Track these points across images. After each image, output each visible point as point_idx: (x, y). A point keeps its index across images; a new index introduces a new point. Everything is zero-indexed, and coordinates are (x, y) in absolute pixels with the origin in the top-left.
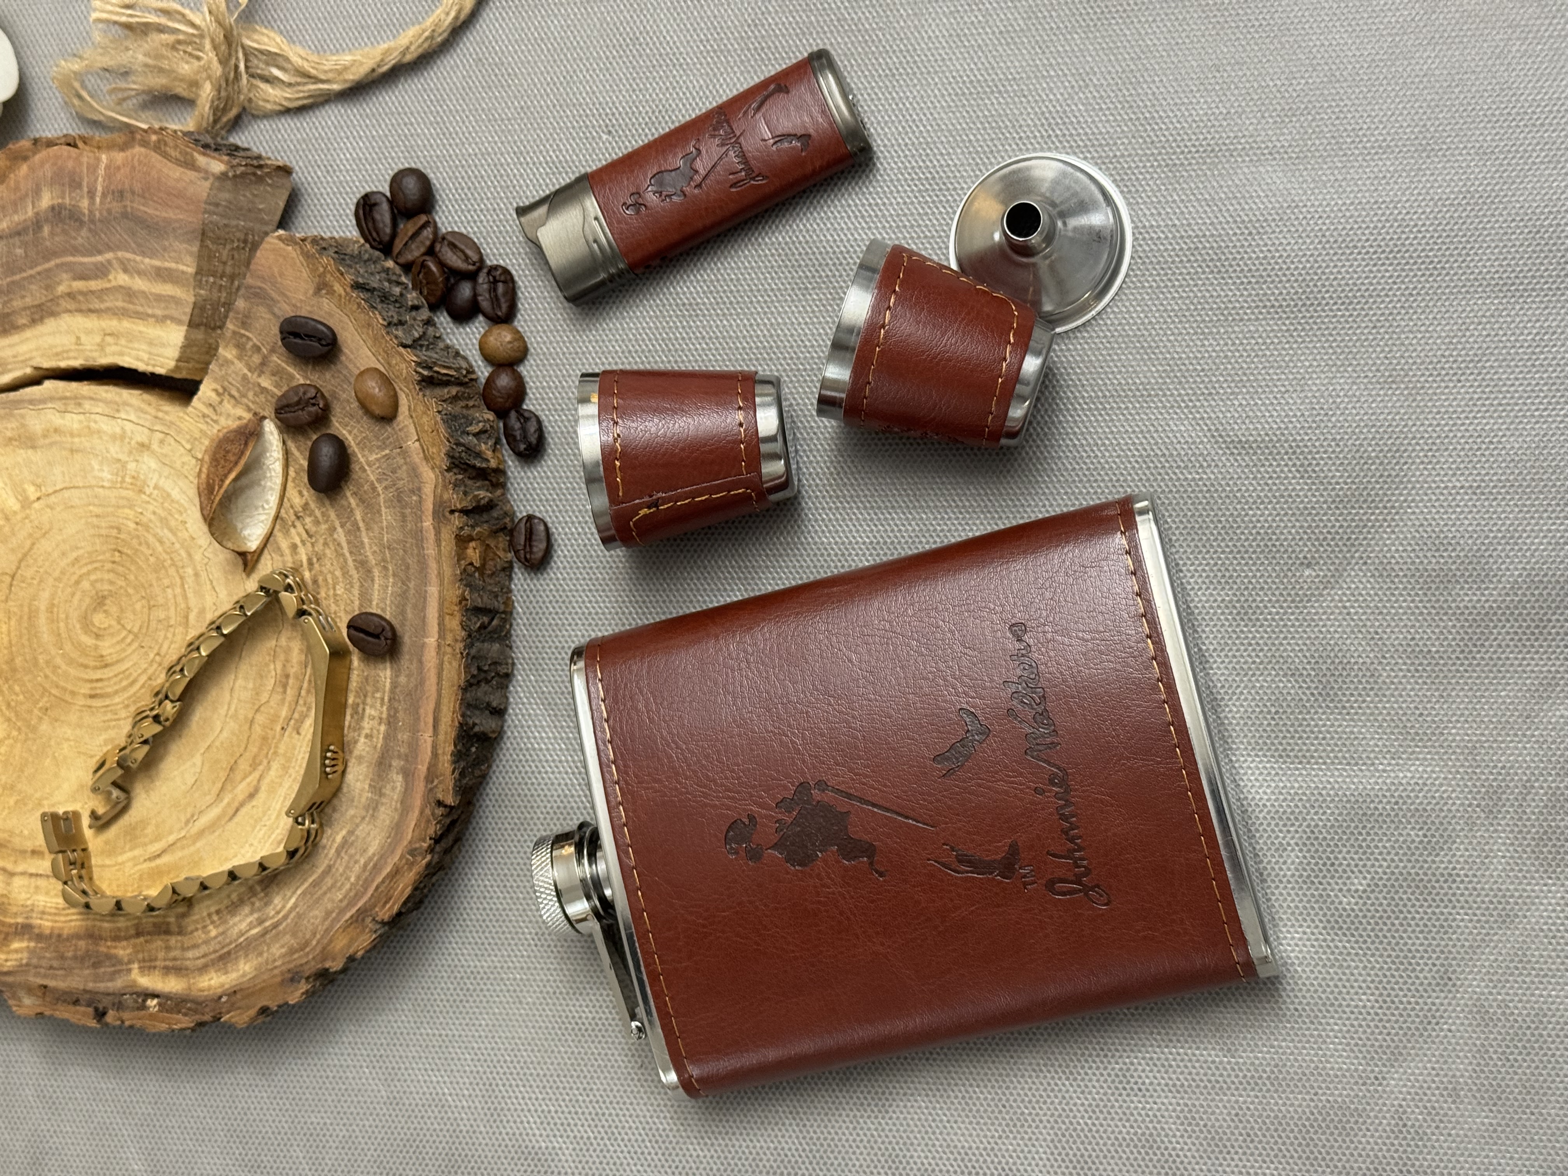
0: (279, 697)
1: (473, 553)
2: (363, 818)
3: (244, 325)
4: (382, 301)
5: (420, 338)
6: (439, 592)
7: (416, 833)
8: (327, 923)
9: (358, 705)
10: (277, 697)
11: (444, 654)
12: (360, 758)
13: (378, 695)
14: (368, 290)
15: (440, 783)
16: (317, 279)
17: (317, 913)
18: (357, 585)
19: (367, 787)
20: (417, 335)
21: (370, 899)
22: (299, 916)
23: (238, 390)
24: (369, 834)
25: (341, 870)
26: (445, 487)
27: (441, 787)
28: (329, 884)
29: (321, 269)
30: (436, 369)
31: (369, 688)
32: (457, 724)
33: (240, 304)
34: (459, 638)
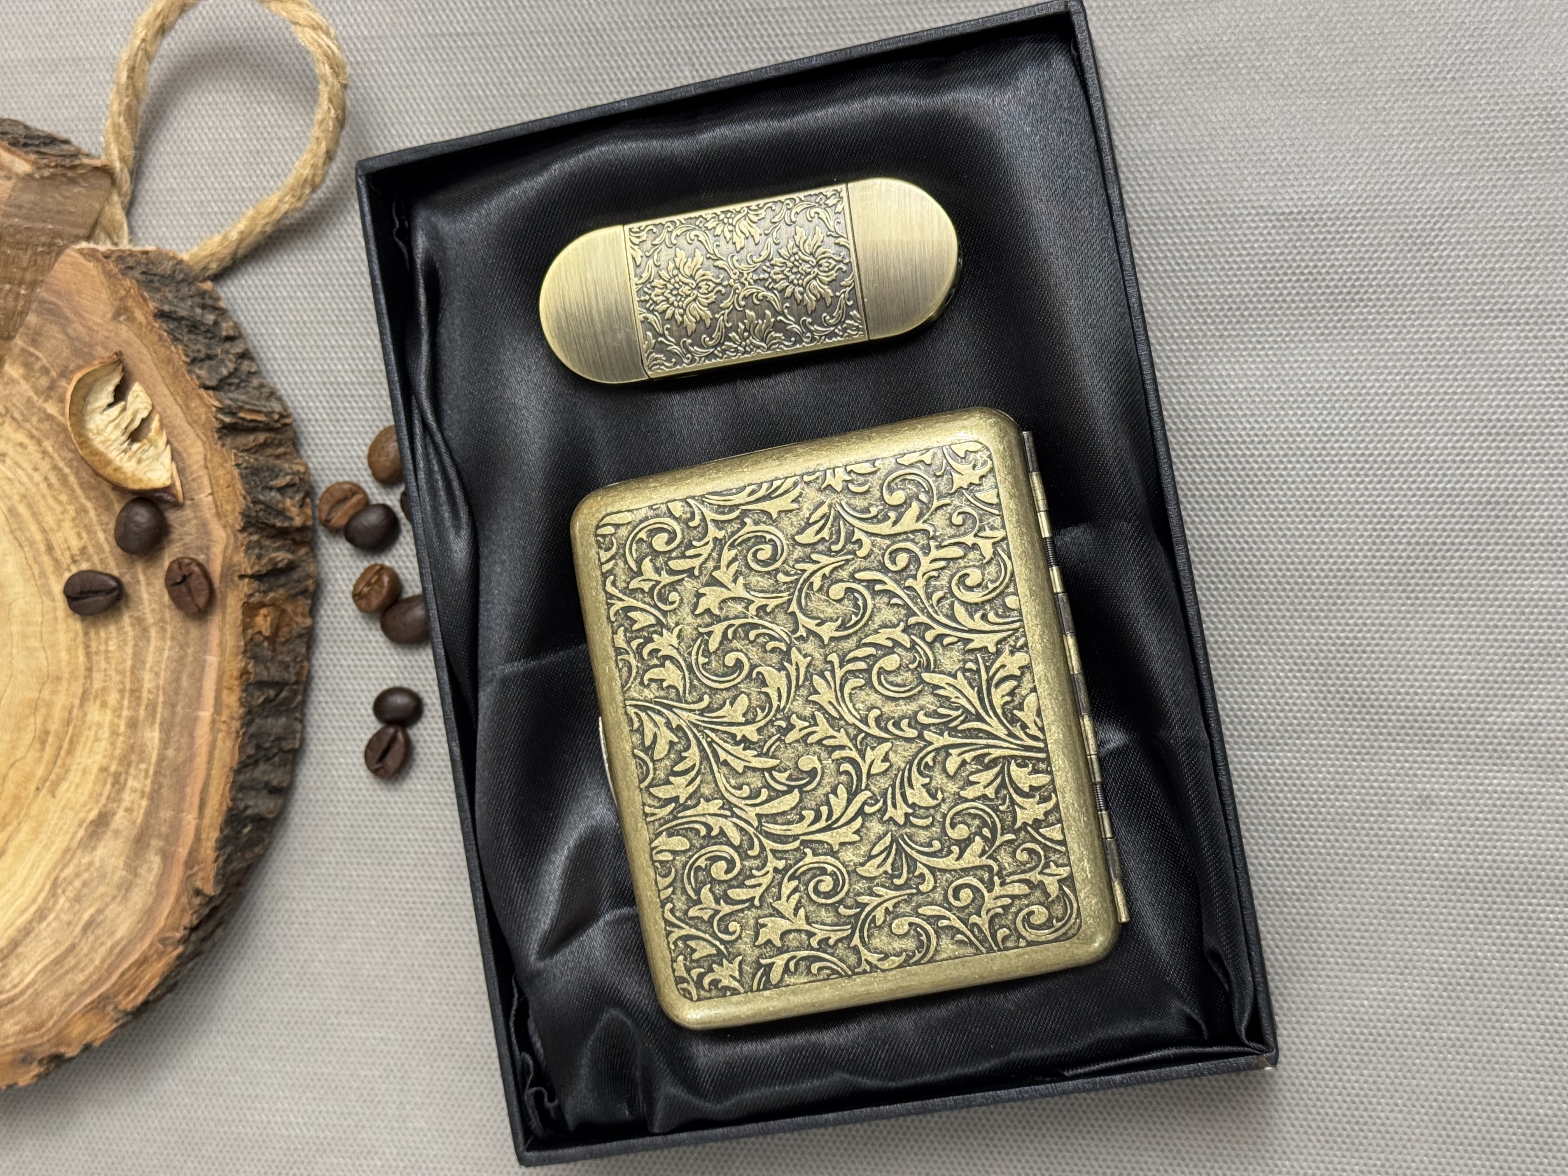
0: (37, 754)
1: (263, 622)
2: (114, 898)
3: (34, 342)
4: (190, 332)
5: (231, 375)
6: (220, 663)
7: (170, 920)
8: (66, 1005)
9: (120, 774)
10: (34, 754)
11: (219, 731)
12: (117, 832)
13: (143, 766)
14: (174, 319)
15: (200, 870)
16: (117, 303)
17: (55, 994)
18: (131, 644)
19: (122, 864)
20: (225, 372)
21: (114, 985)
22: (37, 994)
23: (22, 414)
24: (118, 915)
25: (85, 951)
26: (236, 549)
27: (201, 874)
28: (72, 963)
29: (123, 293)
30: (242, 415)
31: (134, 758)
32: (225, 808)
33: (32, 319)
34: (236, 716)
